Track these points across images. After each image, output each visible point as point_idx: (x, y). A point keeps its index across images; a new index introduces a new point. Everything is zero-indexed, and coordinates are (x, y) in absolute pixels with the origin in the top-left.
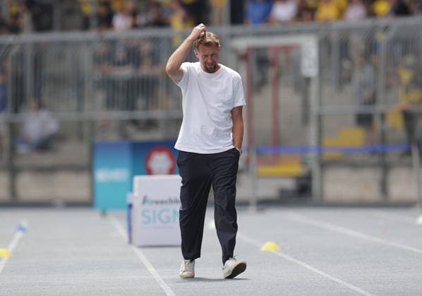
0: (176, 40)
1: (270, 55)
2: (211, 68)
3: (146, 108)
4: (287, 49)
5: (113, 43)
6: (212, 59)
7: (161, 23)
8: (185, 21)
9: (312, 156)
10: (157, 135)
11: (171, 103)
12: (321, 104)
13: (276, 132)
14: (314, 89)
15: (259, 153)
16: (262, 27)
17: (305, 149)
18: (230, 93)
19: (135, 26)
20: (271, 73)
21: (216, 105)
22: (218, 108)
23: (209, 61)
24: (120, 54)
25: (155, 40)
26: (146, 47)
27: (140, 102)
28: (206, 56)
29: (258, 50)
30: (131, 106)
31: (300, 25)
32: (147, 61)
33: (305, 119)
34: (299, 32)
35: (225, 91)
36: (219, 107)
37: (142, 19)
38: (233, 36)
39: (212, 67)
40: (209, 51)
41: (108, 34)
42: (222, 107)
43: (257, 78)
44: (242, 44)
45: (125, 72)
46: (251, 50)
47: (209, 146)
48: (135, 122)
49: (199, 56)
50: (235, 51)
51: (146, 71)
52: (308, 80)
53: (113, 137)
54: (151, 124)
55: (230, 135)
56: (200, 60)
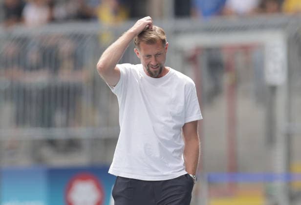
0: (105, 38)
1: (225, 57)
2: (157, 72)
3: (67, 124)
4: (246, 49)
5: (23, 41)
6: (156, 60)
7: (85, 15)
8: (116, 12)
9: (279, 186)
10: (80, 159)
11: (98, 118)
12: (290, 119)
13: (233, 155)
14: (281, 100)
15: (210, 182)
16: (215, 21)
17: (269, 177)
18: (181, 104)
19: (52, 20)
20: (226, 79)
21: (163, 119)
22: (166, 123)
23: (153, 63)
24: (33, 56)
25: (78, 38)
26: (66, 47)
27: (59, 117)
28: (149, 56)
29: (209, 50)
30: (47, 122)
31: (263, 18)
32: (67, 64)
33: (270, 138)
34: (262, 27)
35: (174, 102)
36: (166, 121)
37: (61, 11)
38: (177, 33)
39: (158, 70)
40: (153, 50)
41: (18, 30)
42: (171, 122)
43: (208, 86)
44: (189, 42)
45: (39, 79)
46: (200, 50)
47: (155, 171)
48: (52, 143)
49: (141, 55)
50: (180, 52)
51: (66, 76)
52: (273, 89)
53: (24, 162)
54: (72, 145)
55: (180, 156)
56: (142, 61)
